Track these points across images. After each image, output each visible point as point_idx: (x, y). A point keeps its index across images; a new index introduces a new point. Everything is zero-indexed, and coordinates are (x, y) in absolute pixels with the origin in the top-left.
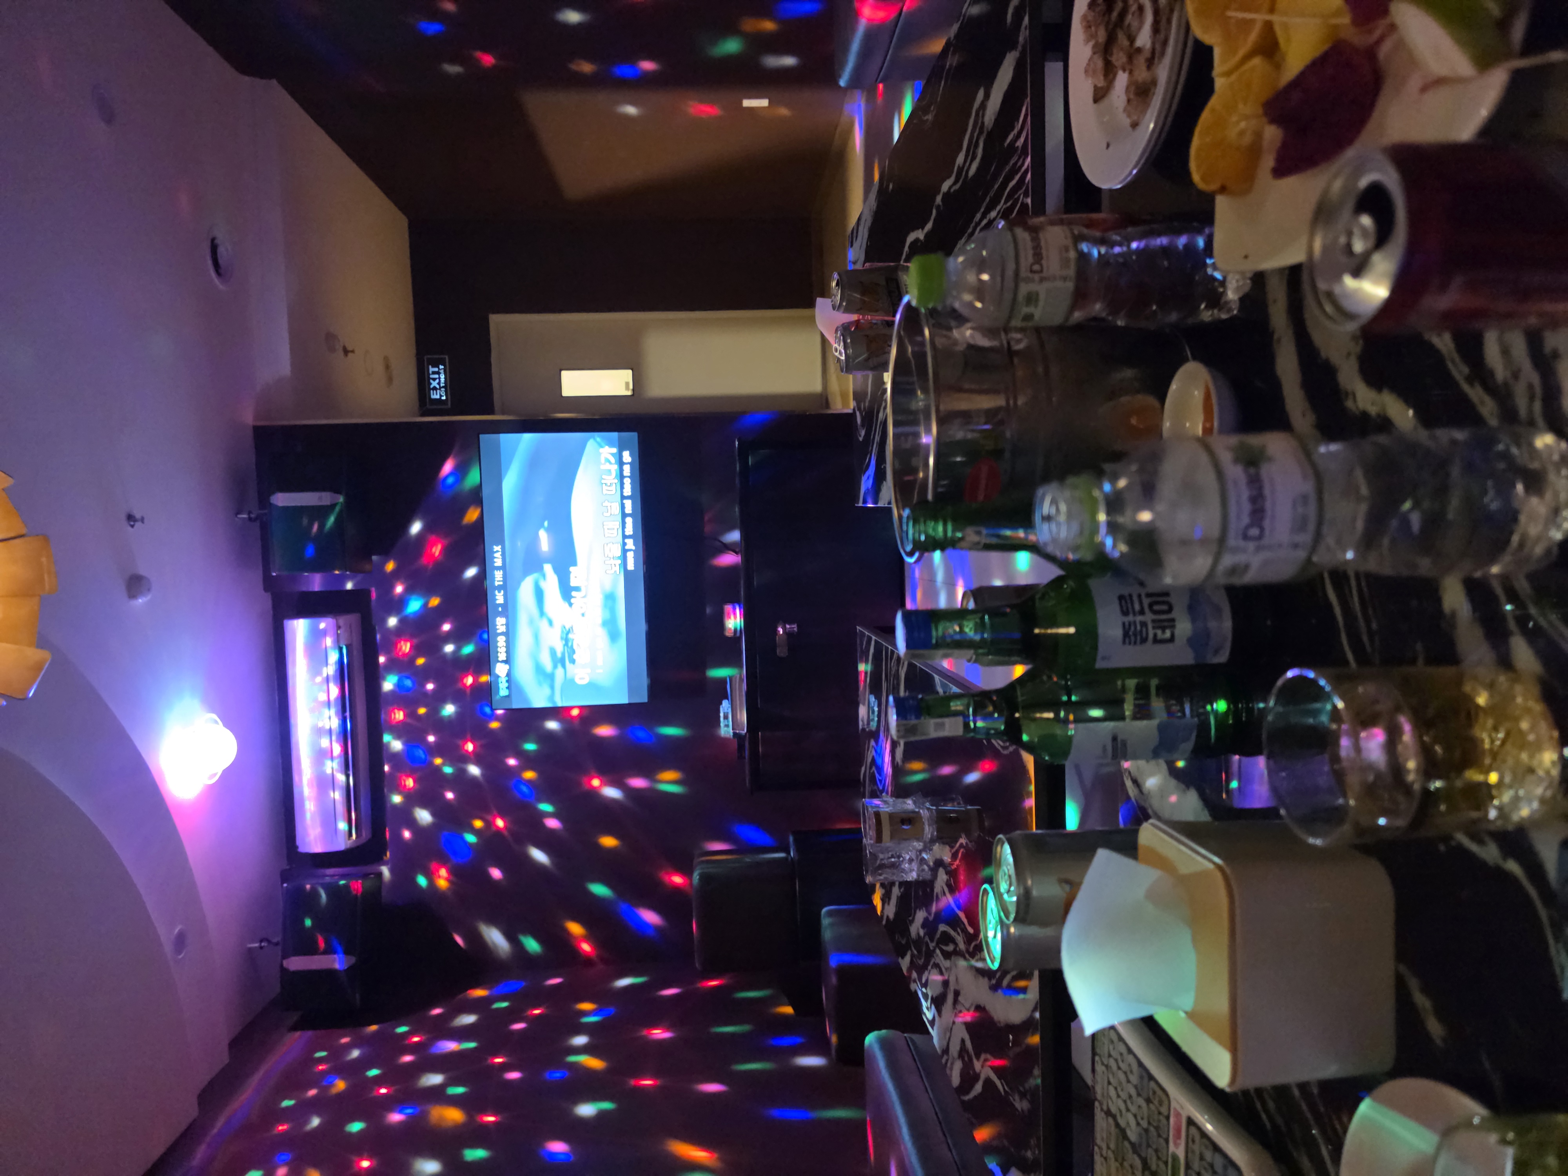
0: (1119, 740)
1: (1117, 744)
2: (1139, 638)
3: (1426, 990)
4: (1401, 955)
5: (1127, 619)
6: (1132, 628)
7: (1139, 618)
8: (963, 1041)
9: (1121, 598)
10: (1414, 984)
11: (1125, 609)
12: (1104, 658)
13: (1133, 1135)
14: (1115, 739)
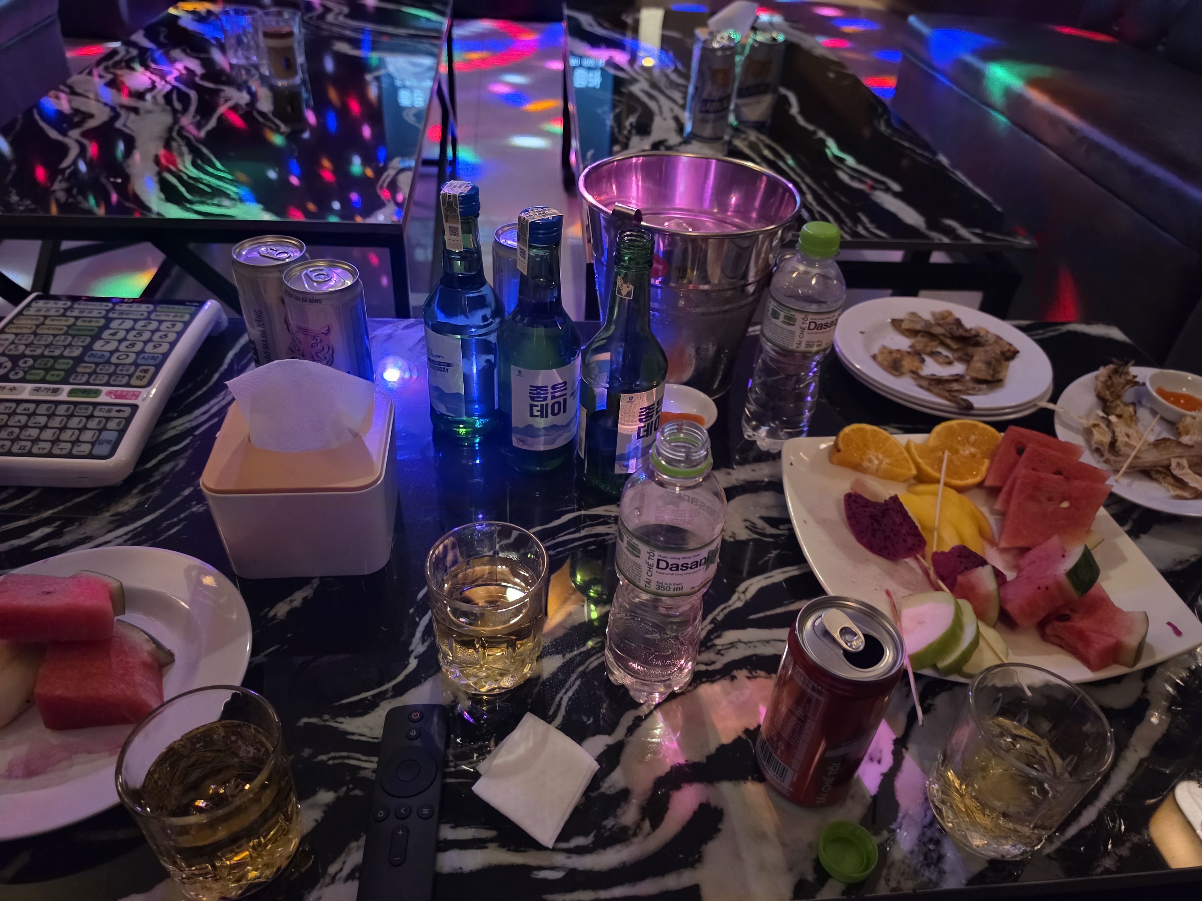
10: (309, 591)
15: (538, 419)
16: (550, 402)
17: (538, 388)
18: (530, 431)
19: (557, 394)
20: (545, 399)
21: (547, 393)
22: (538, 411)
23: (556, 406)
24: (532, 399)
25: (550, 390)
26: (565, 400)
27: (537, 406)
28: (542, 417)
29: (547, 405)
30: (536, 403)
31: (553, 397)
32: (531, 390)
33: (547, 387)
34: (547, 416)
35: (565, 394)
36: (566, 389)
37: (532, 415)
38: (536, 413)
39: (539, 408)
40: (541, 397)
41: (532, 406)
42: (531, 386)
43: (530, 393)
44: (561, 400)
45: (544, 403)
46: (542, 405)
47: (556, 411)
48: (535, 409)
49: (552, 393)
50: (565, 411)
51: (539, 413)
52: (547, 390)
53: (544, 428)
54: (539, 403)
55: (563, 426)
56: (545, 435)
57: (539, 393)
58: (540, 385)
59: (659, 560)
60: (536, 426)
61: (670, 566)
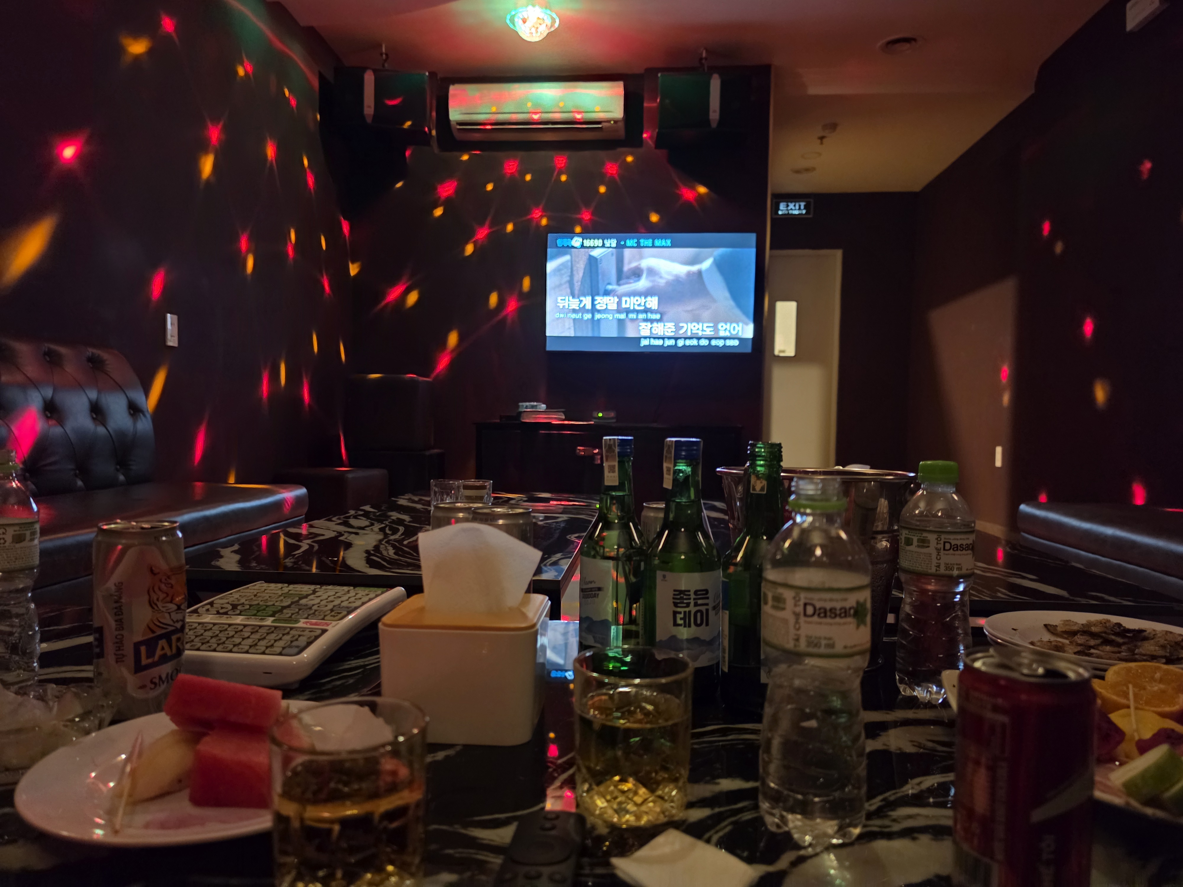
0: (600, 592)
1: (595, 591)
2: (678, 601)
3: (447, 757)
4: (466, 747)
5: (692, 593)
6: (685, 597)
7: (692, 602)
8: (323, 535)
9: (707, 591)
10: (450, 752)
11: (699, 593)
12: (664, 576)
13: (303, 601)
14: (599, 589)
15: (681, 628)
16: (693, 609)
17: (681, 592)
18: (673, 643)
19: (700, 602)
20: (688, 605)
21: (690, 599)
22: (681, 619)
23: (699, 615)
24: (676, 605)
25: (693, 596)
26: (707, 610)
27: (680, 613)
28: (685, 626)
29: (690, 612)
30: (679, 610)
31: (696, 605)
32: (674, 595)
33: (689, 591)
34: (690, 626)
35: (707, 604)
36: (708, 598)
37: (675, 624)
38: (680, 622)
39: (682, 616)
40: (683, 603)
41: (675, 613)
42: (675, 591)
43: (674, 598)
44: (703, 608)
45: (687, 609)
46: (685, 612)
47: (699, 622)
48: (679, 616)
49: (694, 599)
50: (707, 625)
51: (681, 622)
52: (689, 595)
53: (688, 640)
54: (682, 610)
55: (704, 641)
56: (688, 649)
57: (682, 598)
58: (683, 589)
59: (805, 605)
60: (680, 637)
61: (817, 612)
